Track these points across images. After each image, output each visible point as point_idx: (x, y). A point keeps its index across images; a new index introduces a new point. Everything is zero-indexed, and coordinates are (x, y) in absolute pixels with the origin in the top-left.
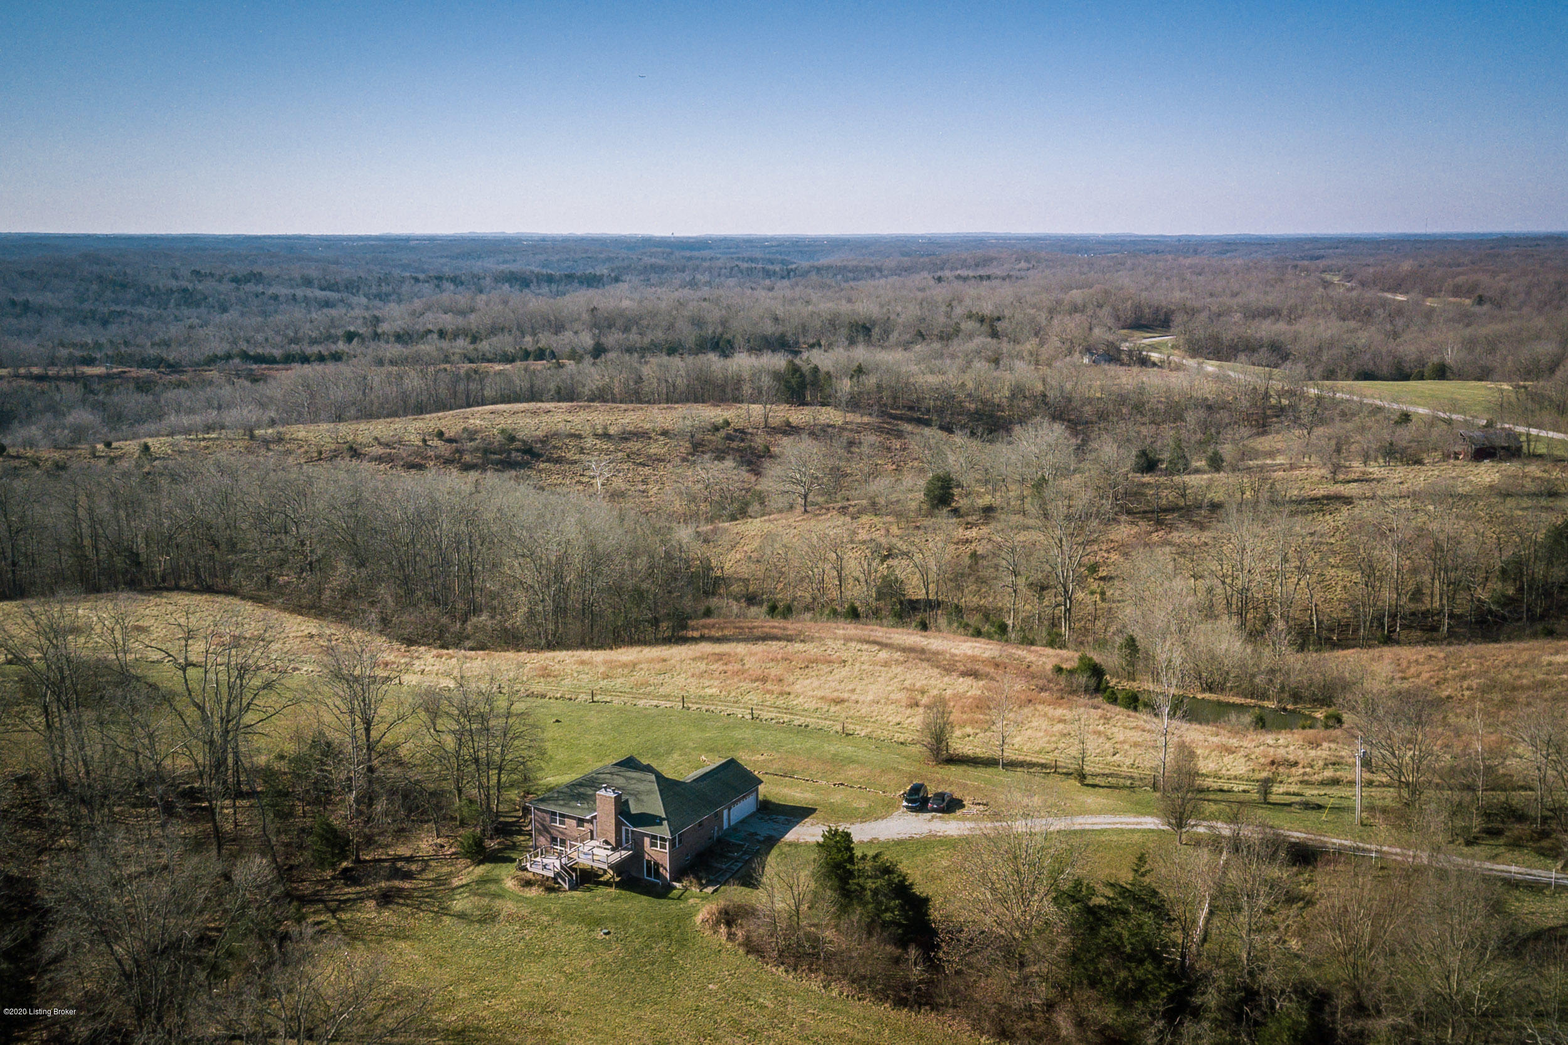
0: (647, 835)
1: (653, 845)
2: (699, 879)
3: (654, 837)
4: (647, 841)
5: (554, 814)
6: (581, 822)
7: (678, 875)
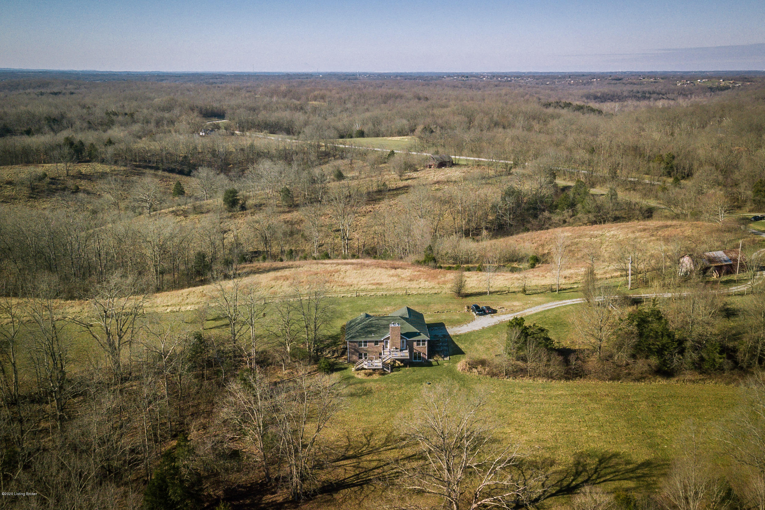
0: (415, 341)
1: (418, 345)
2: (440, 356)
3: (419, 341)
4: (415, 343)
5: (361, 342)
6: (376, 343)
7: (431, 355)
